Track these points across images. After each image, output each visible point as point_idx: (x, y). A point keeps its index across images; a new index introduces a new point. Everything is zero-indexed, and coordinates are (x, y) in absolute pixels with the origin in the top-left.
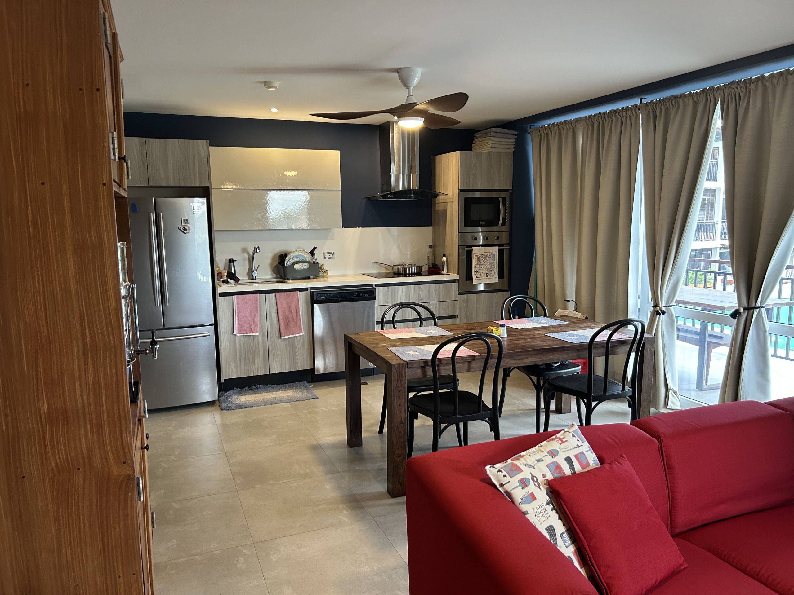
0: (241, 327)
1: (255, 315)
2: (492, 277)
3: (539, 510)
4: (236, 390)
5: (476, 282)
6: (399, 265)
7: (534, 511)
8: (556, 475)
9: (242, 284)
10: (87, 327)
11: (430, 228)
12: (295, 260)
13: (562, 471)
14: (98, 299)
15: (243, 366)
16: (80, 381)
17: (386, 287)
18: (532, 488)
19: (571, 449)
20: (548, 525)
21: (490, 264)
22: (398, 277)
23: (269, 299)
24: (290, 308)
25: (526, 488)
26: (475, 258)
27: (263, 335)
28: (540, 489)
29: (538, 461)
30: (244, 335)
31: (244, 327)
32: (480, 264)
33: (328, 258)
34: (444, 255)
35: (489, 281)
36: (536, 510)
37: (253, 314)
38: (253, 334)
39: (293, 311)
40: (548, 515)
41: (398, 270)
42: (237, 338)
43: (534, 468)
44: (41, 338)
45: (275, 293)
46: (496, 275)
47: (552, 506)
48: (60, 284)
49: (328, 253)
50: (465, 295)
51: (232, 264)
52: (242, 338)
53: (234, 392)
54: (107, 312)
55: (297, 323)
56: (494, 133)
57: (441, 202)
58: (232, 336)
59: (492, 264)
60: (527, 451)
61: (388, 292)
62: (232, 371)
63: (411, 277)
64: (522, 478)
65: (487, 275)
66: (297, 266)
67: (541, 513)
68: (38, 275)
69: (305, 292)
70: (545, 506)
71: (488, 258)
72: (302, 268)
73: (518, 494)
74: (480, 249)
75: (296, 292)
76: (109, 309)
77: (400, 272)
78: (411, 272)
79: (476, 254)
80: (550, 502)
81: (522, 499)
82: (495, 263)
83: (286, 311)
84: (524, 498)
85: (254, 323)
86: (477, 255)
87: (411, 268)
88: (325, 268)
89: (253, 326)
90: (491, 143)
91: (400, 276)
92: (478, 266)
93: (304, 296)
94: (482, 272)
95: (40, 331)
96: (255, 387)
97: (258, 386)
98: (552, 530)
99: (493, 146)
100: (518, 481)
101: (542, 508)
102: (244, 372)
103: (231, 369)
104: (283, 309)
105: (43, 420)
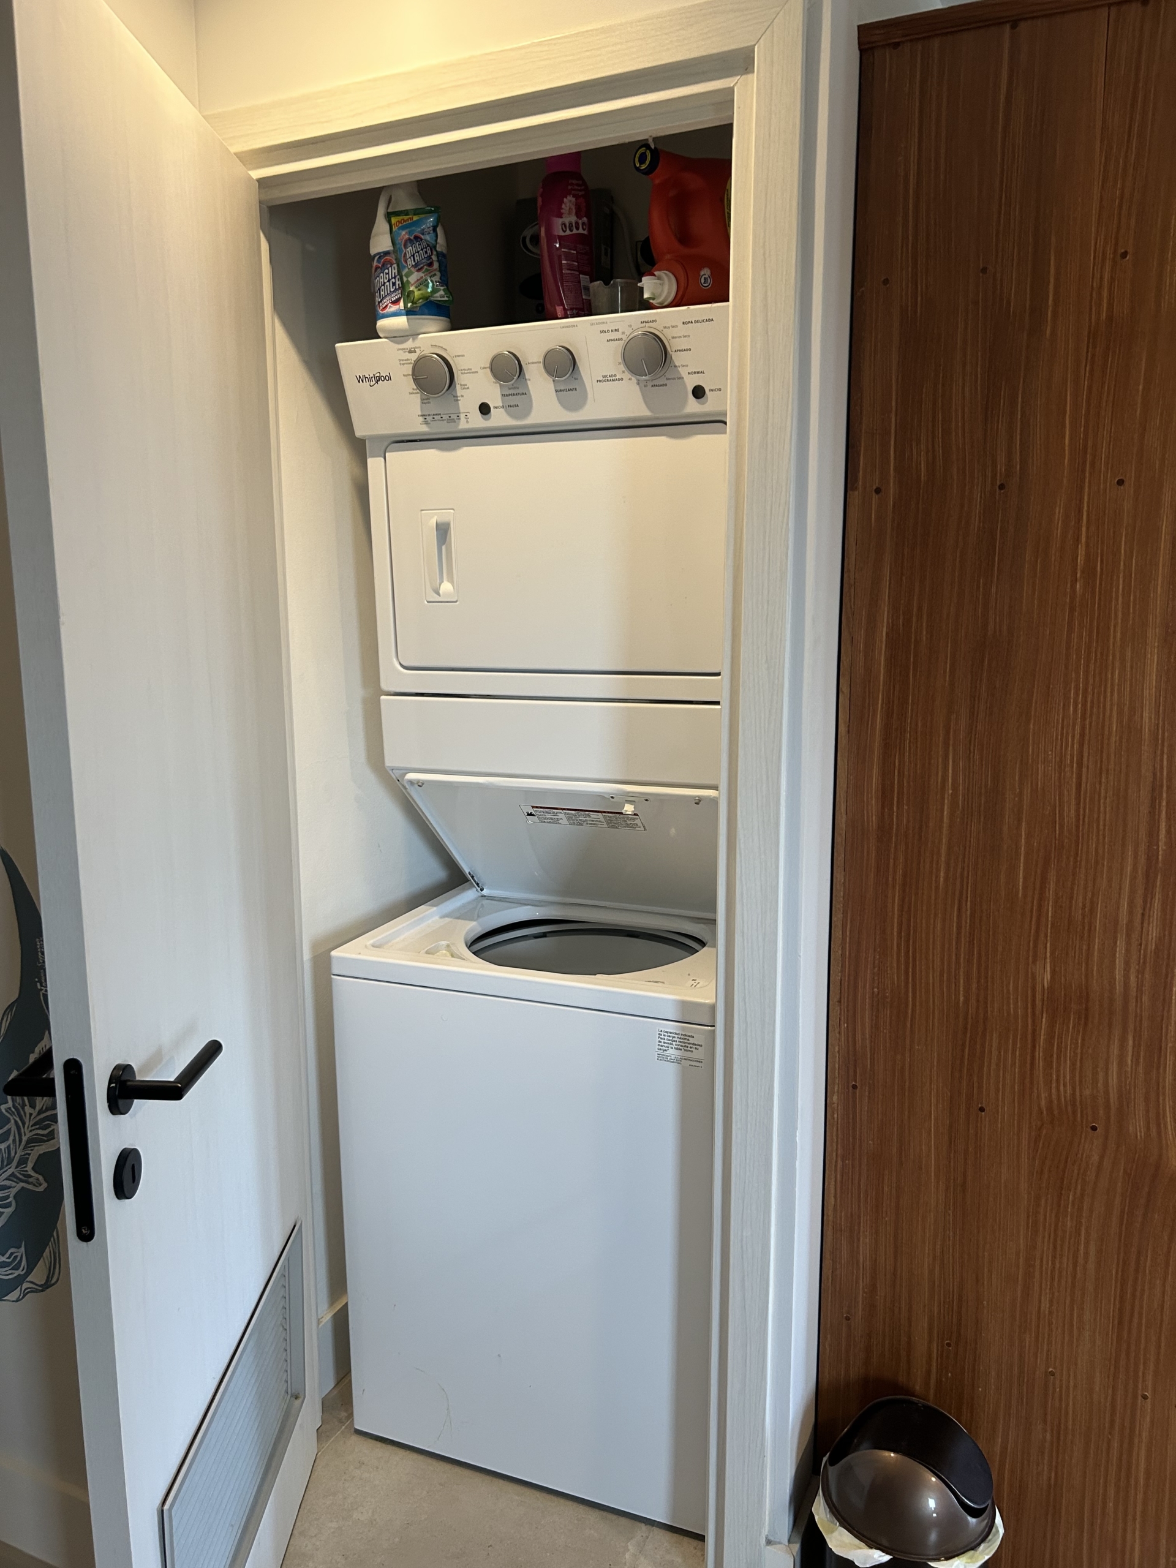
10: (1163, 816)
44: (1062, 827)
95: (1061, 812)
105: (1038, 1003)
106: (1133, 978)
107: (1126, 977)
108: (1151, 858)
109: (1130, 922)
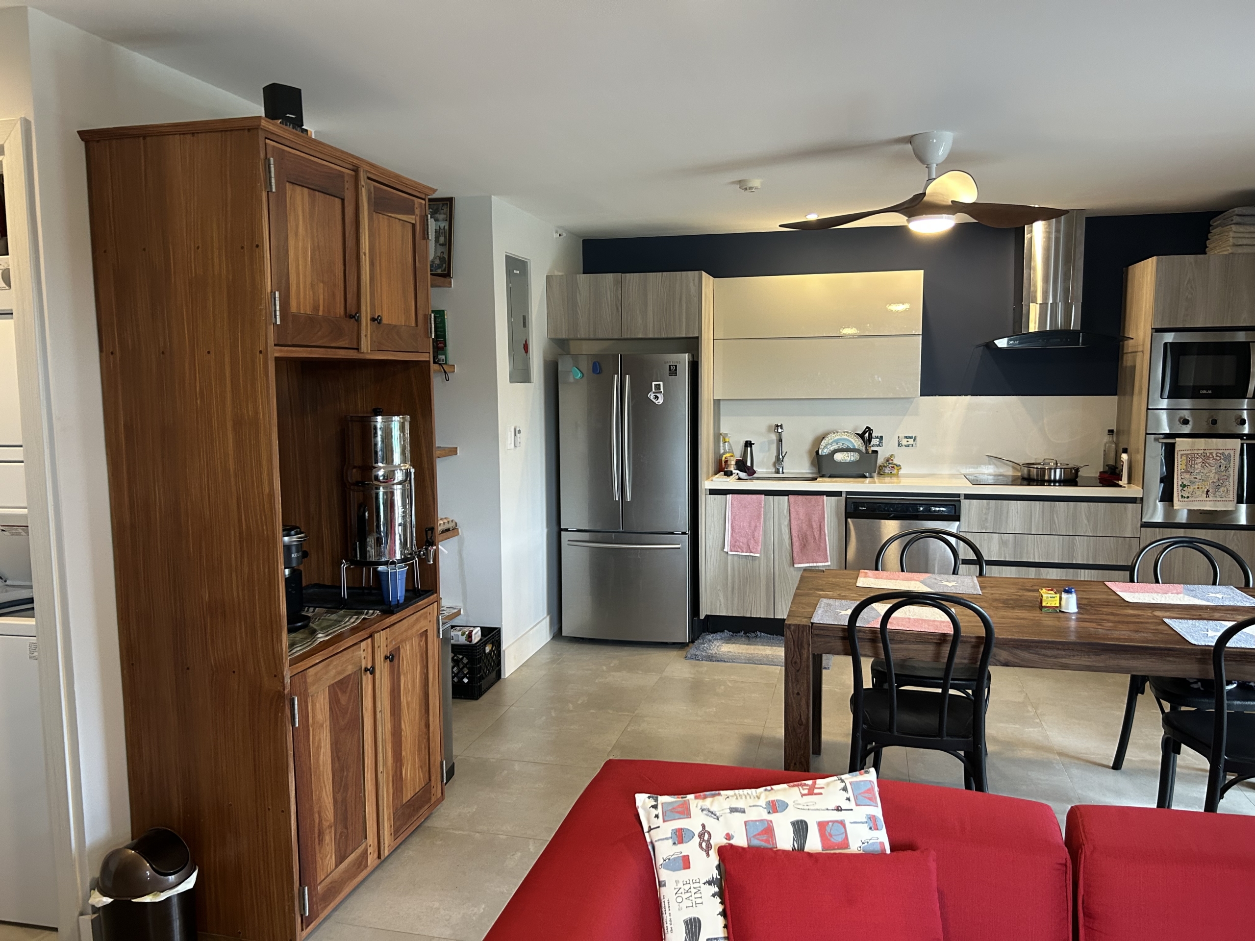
0: (736, 542)
1: (756, 527)
2: (1219, 499)
3: (687, 887)
4: (727, 633)
5: (1179, 505)
6: (1033, 464)
7: (677, 885)
8: (756, 842)
9: (758, 479)
10: (243, 512)
11: (1115, 398)
12: (835, 447)
13: (772, 840)
14: (253, 482)
15: (736, 600)
16: (236, 572)
17: (985, 501)
18: (691, 848)
19: (817, 810)
20: (693, 916)
21: (1216, 473)
22: (1029, 485)
23: (779, 504)
24: (810, 520)
25: (679, 846)
26: (1180, 460)
27: (767, 557)
28: (708, 855)
29: (733, 810)
30: (739, 553)
31: (739, 542)
32: (1192, 471)
33: (906, 446)
34: (1125, 451)
35: (1211, 507)
36: (680, 885)
37: (753, 524)
38: (752, 554)
39: (815, 526)
40: (698, 901)
41: (1029, 471)
42: (729, 558)
43: (718, 819)
44: (204, 519)
45: (788, 496)
46: (1231, 496)
47: (717, 889)
48: (221, 463)
49: (906, 437)
50: (1157, 529)
51: (749, 449)
52: (736, 558)
53: (723, 636)
54: (261, 497)
55: (820, 545)
56: (1238, 217)
57: (1129, 351)
58: (723, 554)
59: (1224, 473)
60: (737, 791)
61: (989, 509)
62: (721, 605)
63: (1052, 487)
64: (682, 827)
65: (1207, 494)
66: (838, 457)
67: (687, 892)
68: (203, 452)
69: (836, 498)
70: (702, 886)
71: (1211, 461)
72: (848, 460)
73: (664, 850)
74: (1193, 443)
75: (822, 496)
76: (263, 494)
77: (1032, 477)
78: (1052, 478)
79: (1182, 452)
80: (718, 883)
81: (665, 860)
82: (1231, 473)
83: (804, 525)
84: (669, 859)
85: (754, 538)
86: (1187, 455)
87: (1053, 471)
88: (895, 462)
89: (752, 541)
90: (1233, 238)
91: (1031, 483)
92: (1187, 476)
93: (833, 505)
94: (1196, 487)
95: (204, 512)
96: (754, 635)
97: (759, 633)
98: (695, 926)
99: (1236, 243)
100: (672, 830)
101: (692, 886)
102: (738, 609)
103: (718, 601)
104: (799, 522)
105: (205, 609)
106: (240, 593)
107: (238, 593)
108: (241, 533)
109: (236, 565)
